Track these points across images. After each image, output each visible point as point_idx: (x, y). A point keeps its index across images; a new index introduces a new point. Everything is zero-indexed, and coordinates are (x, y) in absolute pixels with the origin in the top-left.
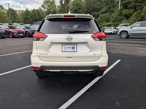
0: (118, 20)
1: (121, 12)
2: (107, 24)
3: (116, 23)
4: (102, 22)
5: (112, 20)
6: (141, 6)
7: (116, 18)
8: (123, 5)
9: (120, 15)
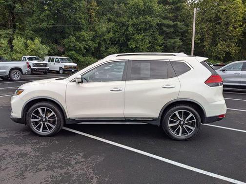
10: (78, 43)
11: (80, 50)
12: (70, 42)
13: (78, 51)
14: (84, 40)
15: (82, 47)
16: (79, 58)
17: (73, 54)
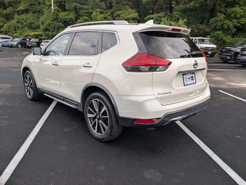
0: (54, 28)
1: (57, 15)
2: (34, 33)
3: (51, 33)
4: (21, 28)
5: (42, 27)
6: (86, 10)
7: (49, 25)
8: (58, 4)
9: (55, 19)
10: (227, 22)
11: (229, 29)
12: (217, 21)
13: (226, 30)
14: (236, 18)
15: (231, 25)
16: (225, 38)
17: (218, 35)
